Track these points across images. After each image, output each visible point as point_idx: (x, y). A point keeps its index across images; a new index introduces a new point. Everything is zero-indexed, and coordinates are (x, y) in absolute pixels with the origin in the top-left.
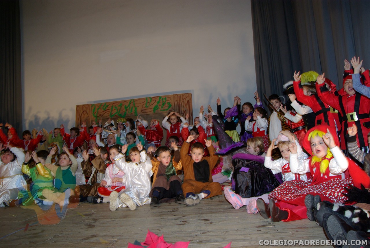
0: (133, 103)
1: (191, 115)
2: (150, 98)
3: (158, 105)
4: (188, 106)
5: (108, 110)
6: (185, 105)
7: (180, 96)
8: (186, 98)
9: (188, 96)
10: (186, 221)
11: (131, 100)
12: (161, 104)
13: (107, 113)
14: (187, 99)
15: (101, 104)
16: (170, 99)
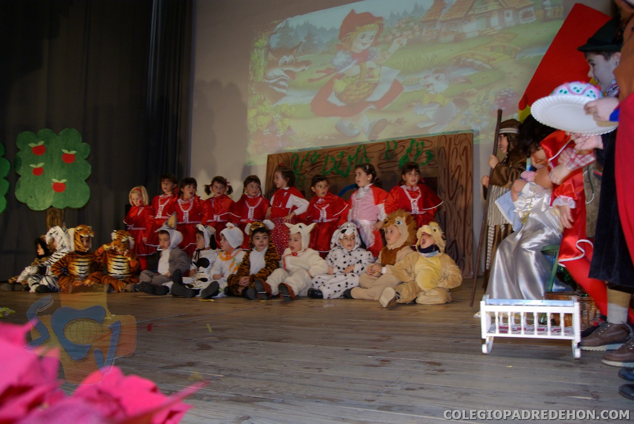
0: (363, 151)
1: (469, 174)
2: (394, 141)
3: (408, 154)
4: (464, 158)
5: (320, 162)
6: (458, 156)
7: (450, 139)
8: (460, 142)
9: (466, 139)
10: (388, 361)
11: (361, 146)
12: (414, 152)
13: (318, 168)
14: (465, 144)
15: (310, 152)
16: (431, 143)
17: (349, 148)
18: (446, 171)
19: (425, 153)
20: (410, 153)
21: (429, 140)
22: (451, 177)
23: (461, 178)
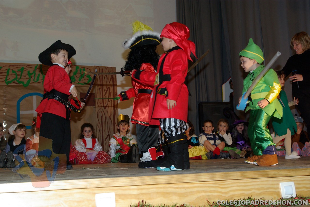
1: (115, 93)
5: (2, 73)
6: (108, 81)
7: (102, 69)
8: (109, 73)
9: (112, 71)
11: (37, 65)
12: (78, 75)
16: (90, 70)
17: (28, 65)
18: (101, 90)
19: (86, 76)
20: (76, 75)
21: (88, 68)
22: (104, 94)
23: (111, 95)
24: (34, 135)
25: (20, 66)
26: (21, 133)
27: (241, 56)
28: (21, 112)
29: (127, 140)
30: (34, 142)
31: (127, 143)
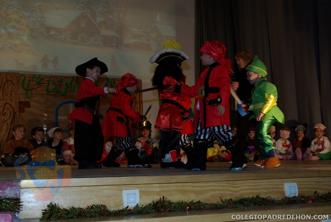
1: (140, 102)
5: (44, 83)
11: (74, 77)
15: (34, 75)
17: (66, 77)
21: (117, 80)
23: (137, 104)
24: (70, 137)
25: (59, 77)
26: (58, 136)
27: (247, 70)
28: (60, 118)
29: (150, 144)
30: (70, 144)
31: (150, 146)
